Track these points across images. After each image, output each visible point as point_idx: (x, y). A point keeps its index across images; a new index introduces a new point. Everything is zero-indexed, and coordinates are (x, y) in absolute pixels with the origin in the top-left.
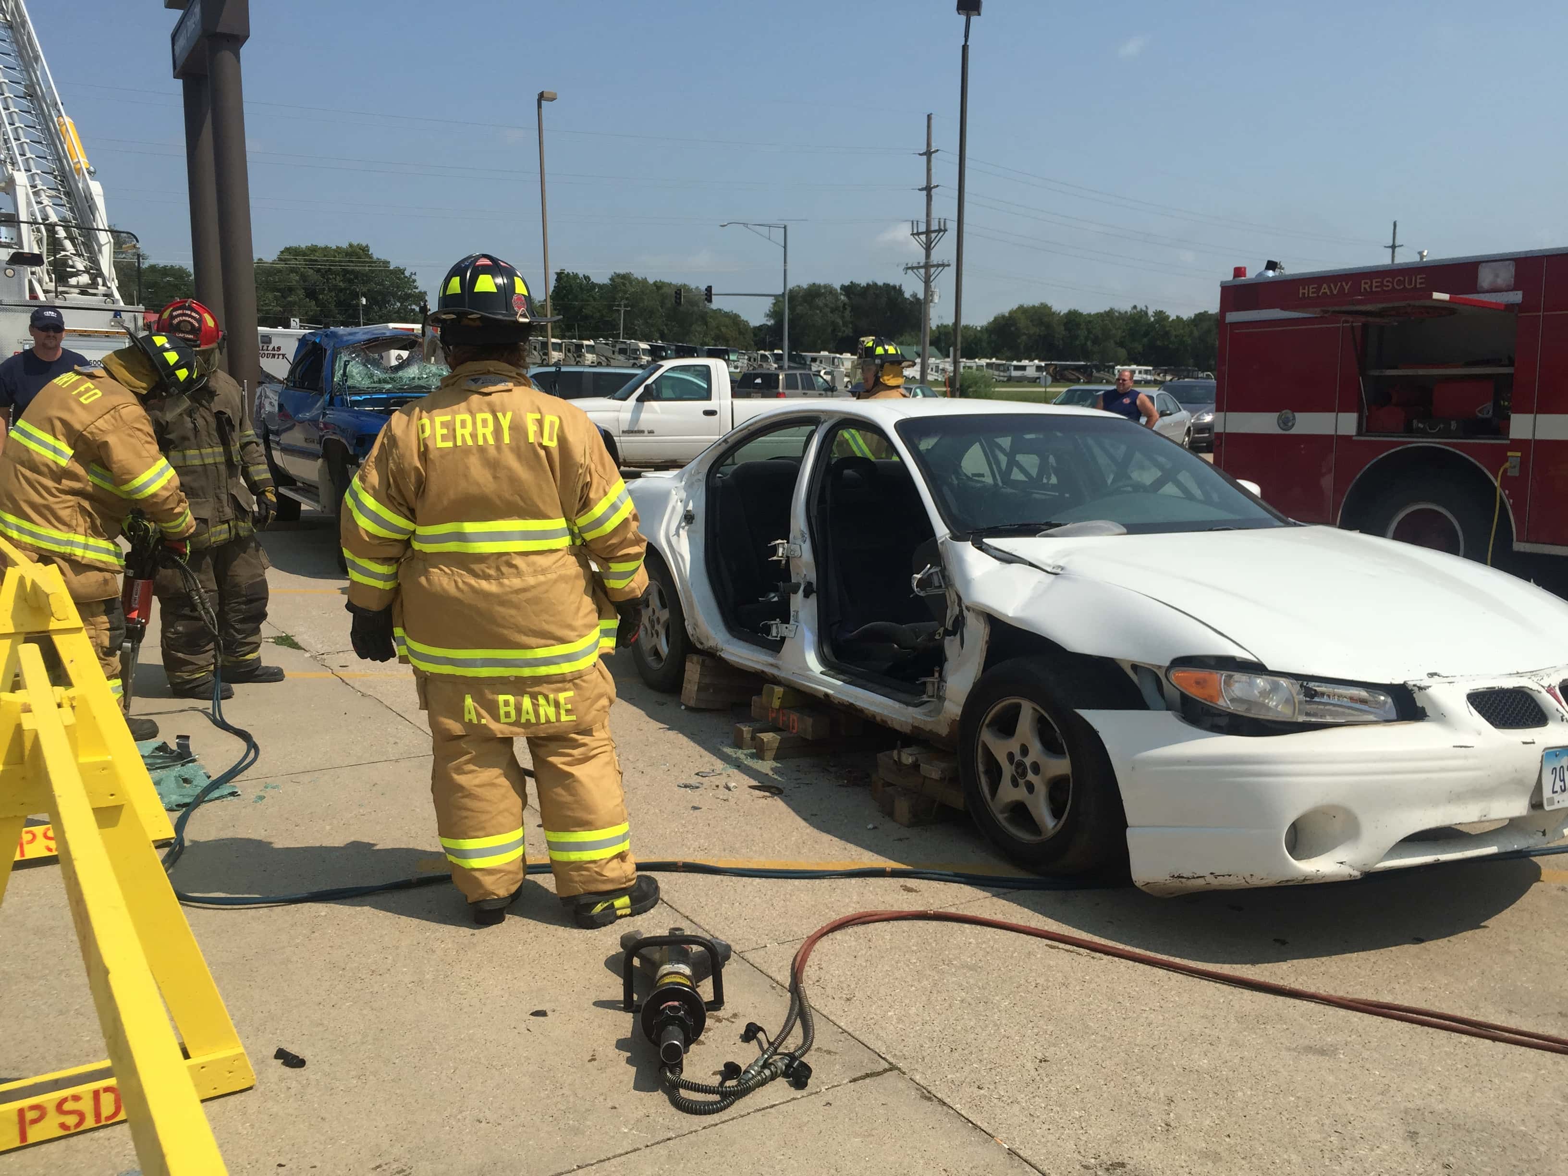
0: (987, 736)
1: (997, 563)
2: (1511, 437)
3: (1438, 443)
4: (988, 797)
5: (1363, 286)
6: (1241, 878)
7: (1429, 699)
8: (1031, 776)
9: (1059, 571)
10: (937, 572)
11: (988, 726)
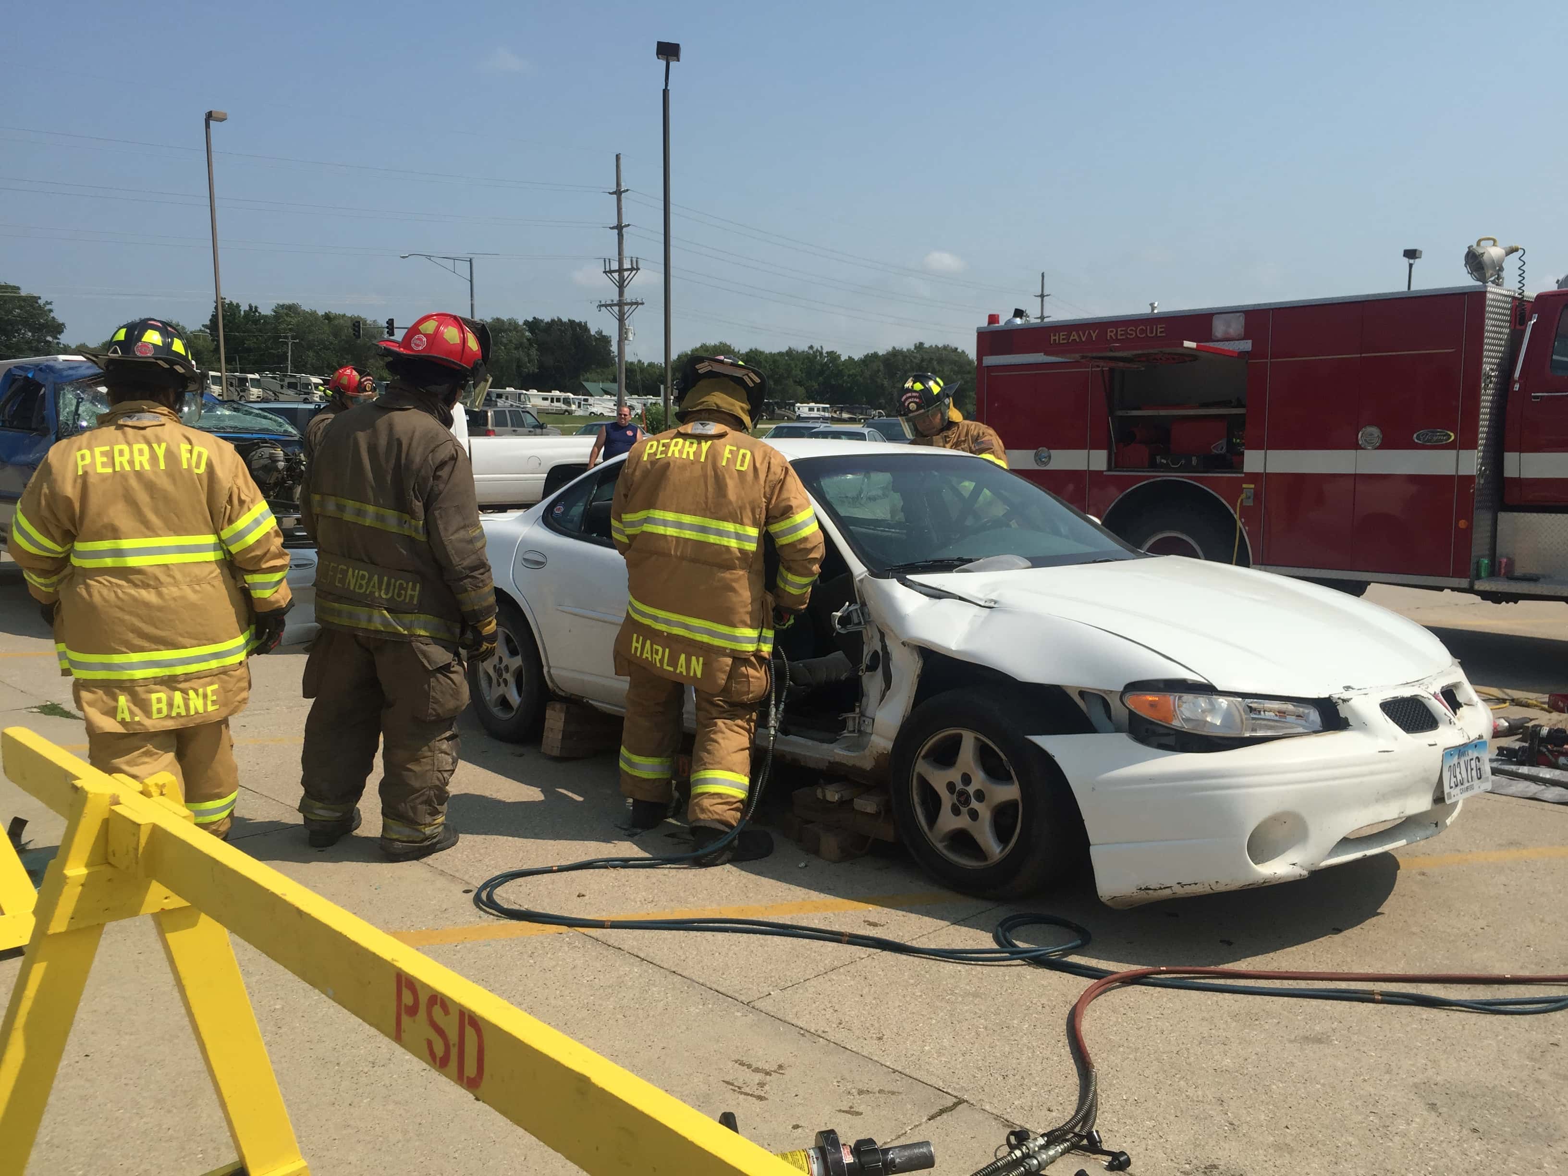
0: (922, 767)
1: (926, 599)
2: (1245, 471)
3: (1182, 477)
4: (926, 828)
5: (1109, 334)
6: (1207, 885)
7: (1352, 710)
8: (975, 804)
9: (992, 604)
10: (856, 609)
11: (924, 757)
